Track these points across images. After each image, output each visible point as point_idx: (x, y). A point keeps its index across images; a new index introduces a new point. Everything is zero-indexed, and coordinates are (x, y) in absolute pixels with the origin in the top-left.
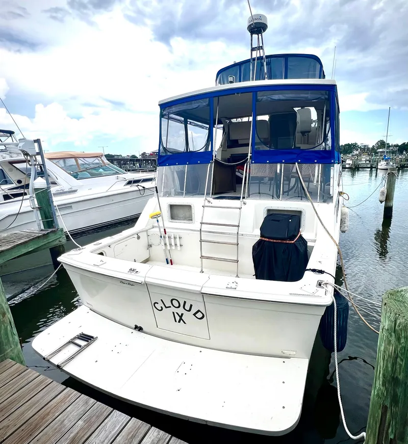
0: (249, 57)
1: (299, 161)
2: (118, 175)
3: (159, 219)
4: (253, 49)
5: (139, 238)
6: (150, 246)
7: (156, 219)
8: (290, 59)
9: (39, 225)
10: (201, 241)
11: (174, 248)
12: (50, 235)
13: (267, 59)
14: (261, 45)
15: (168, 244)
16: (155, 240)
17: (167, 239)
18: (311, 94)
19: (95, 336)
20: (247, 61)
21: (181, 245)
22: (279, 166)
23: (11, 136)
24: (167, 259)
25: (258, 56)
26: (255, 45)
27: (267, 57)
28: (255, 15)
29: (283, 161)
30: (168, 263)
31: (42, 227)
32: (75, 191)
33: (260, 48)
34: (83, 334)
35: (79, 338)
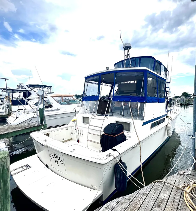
0: (124, 59)
1: (131, 101)
2: (79, 104)
3: (76, 122)
4: (125, 56)
5: (67, 129)
6: (72, 133)
7: (74, 122)
8: (141, 58)
9: (38, 122)
10: (88, 133)
11: (80, 135)
12: (40, 126)
13: (131, 59)
14: (128, 54)
15: (78, 133)
16: (74, 131)
17: (78, 131)
18: (136, 73)
19: (31, 166)
20: (124, 60)
21: (82, 134)
22: (123, 102)
23: (50, 88)
24: (77, 140)
25: (127, 58)
26: (126, 54)
27: (131, 58)
28: (125, 44)
29: (124, 101)
30: (77, 142)
31: (39, 123)
32: (59, 110)
33: (128, 55)
34: (28, 165)
35: (25, 166)
